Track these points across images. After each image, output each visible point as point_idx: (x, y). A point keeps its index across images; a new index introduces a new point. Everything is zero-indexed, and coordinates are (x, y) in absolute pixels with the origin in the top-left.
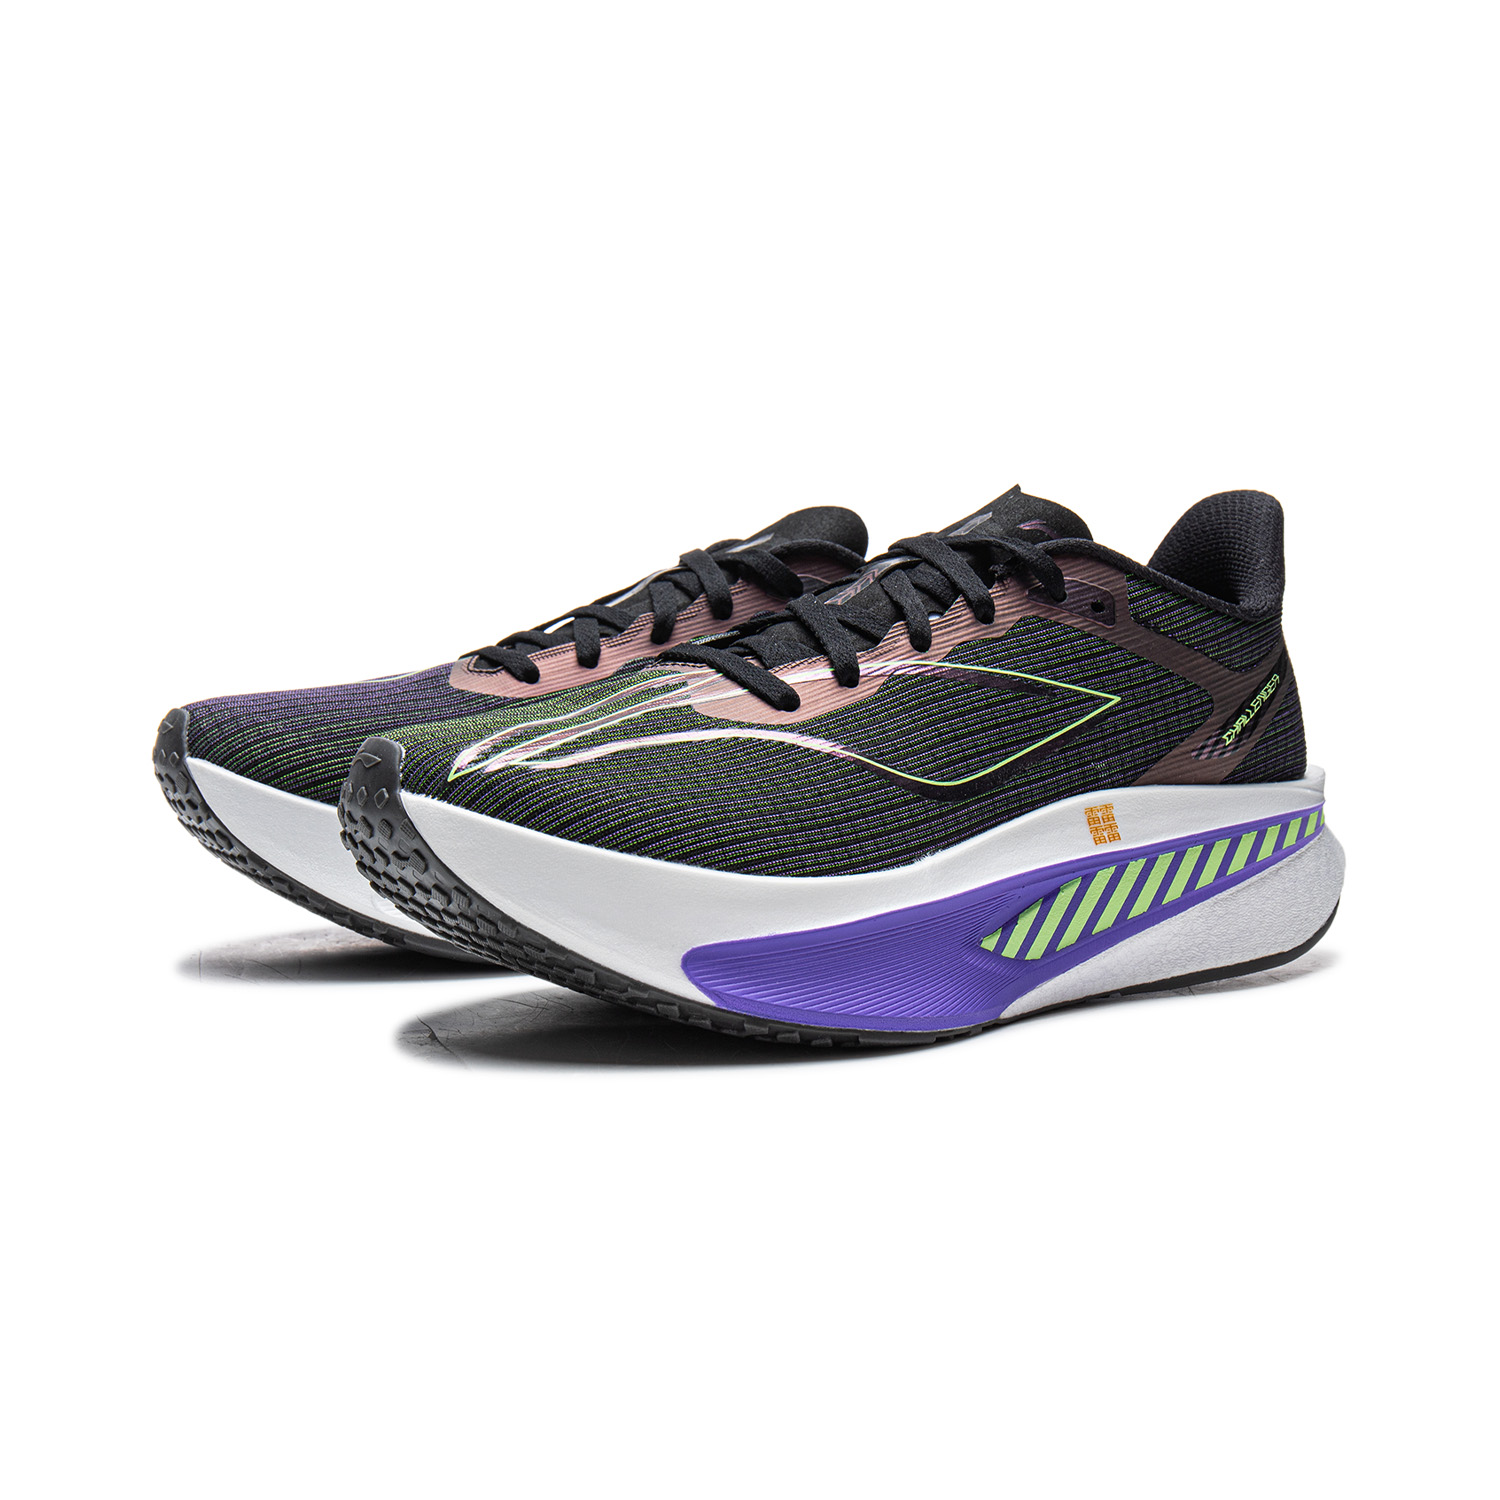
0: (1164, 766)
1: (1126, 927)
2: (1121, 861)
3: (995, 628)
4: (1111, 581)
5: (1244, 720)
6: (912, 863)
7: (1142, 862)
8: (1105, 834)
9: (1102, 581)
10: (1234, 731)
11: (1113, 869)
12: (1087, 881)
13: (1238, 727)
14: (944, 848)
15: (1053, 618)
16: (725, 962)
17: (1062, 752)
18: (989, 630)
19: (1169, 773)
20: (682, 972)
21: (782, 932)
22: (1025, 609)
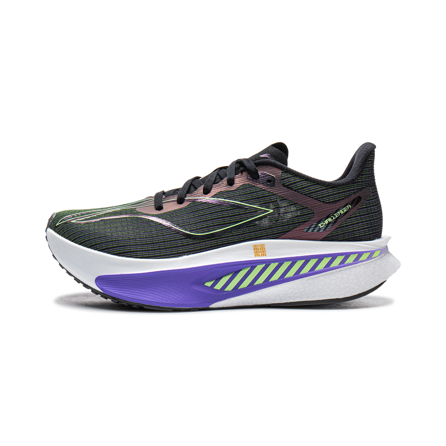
0: (292, 233)
1: (267, 284)
2: (268, 263)
3: (233, 187)
4: (276, 173)
5: (330, 220)
6: (178, 257)
7: (277, 264)
8: (260, 254)
9: (272, 173)
10: (324, 223)
11: (264, 265)
12: (253, 268)
13: (326, 222)
14: (193, 254)
15: (253, 185)
16: (108, 281)
17: (247, 227)
18: (231, 188)
19: (295, 236)
20: (95, 282)
21: (124, 274)
22: (246, 182)
